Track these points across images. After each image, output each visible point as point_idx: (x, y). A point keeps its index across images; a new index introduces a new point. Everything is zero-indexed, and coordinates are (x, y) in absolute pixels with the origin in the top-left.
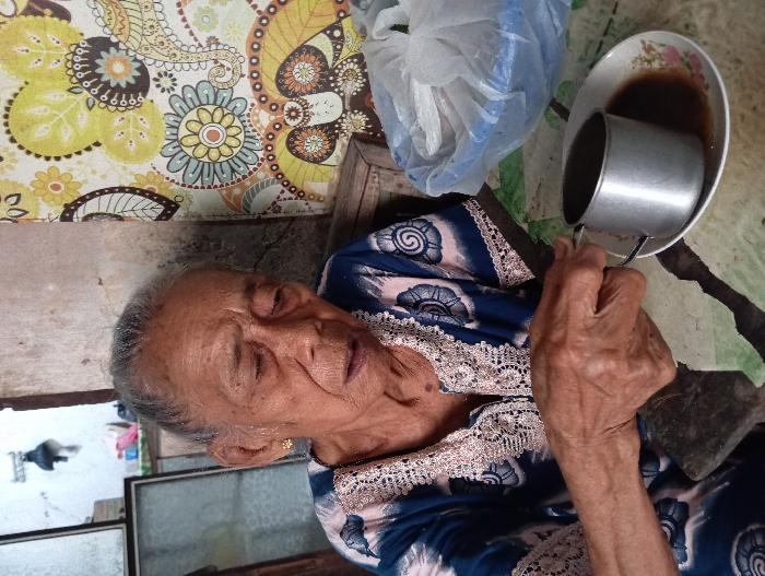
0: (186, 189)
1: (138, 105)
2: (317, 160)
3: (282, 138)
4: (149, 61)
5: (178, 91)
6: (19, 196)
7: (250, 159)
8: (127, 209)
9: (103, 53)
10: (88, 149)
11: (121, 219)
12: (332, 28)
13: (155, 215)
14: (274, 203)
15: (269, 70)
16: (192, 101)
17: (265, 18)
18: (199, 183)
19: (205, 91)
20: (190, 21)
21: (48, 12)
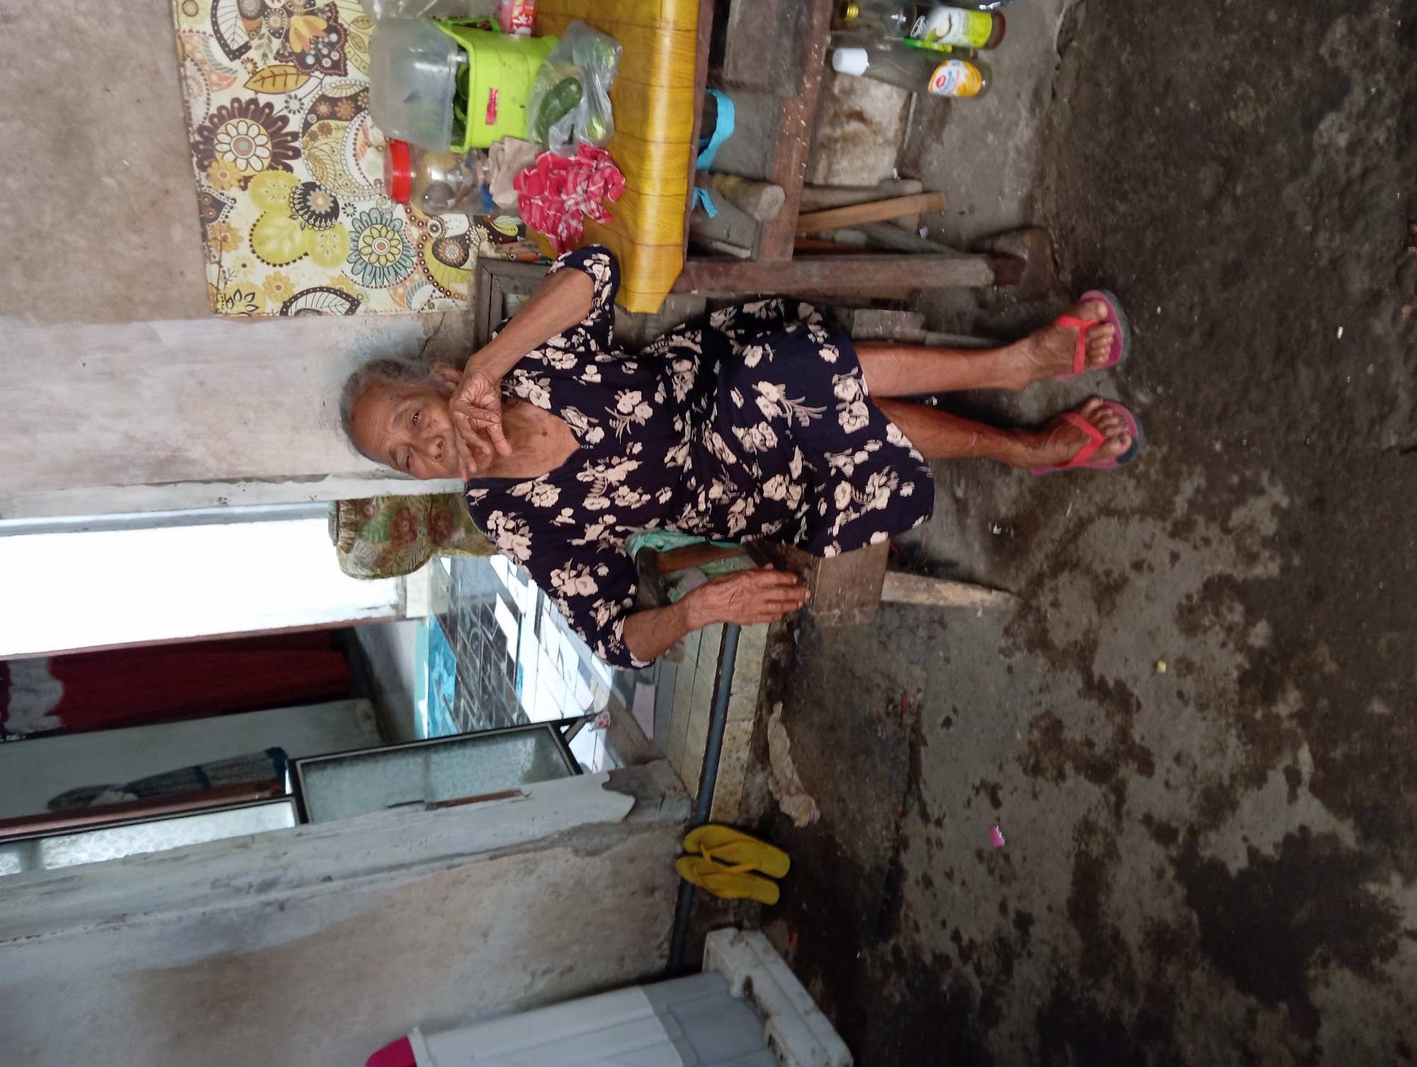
0: (365, 288)
1: (332, 227)
2: (458, 265)
3: (428, 247)
4: (339, 197)
5: (357, 215)
6: (254, 294)
7: (408, 264)
8: (326, 304)
9: (312, 192)
10: (301, 258)
11: (319, 313)
13: (344, 311)
14: (429, 301)
16: (365, 222)
18: (373, 284)
19: (375, 215)
20: (363, 169)
21: (281, 167)
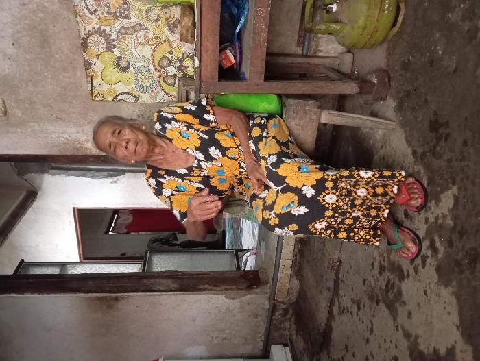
0: (140, 93)
1: (128, 71)
2: (172, 85)
3: (162, 79)
4: (130, 61)
5: (137, 68)
6: (104, 94)
7: (155, 85)
8: (128, 98)
9: (121, 60)
10: (118, 82)
11: (126, 101)
12: (170, 51)
13: (134, 101)
14: (163, 98)
15: (157, 62)
16: (139, 70)
17: (154, 51)
18: (143, 92)
19: (143, 68)
20: (138, 52)
21: (110, 51)
